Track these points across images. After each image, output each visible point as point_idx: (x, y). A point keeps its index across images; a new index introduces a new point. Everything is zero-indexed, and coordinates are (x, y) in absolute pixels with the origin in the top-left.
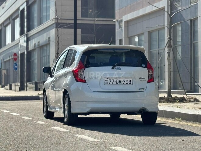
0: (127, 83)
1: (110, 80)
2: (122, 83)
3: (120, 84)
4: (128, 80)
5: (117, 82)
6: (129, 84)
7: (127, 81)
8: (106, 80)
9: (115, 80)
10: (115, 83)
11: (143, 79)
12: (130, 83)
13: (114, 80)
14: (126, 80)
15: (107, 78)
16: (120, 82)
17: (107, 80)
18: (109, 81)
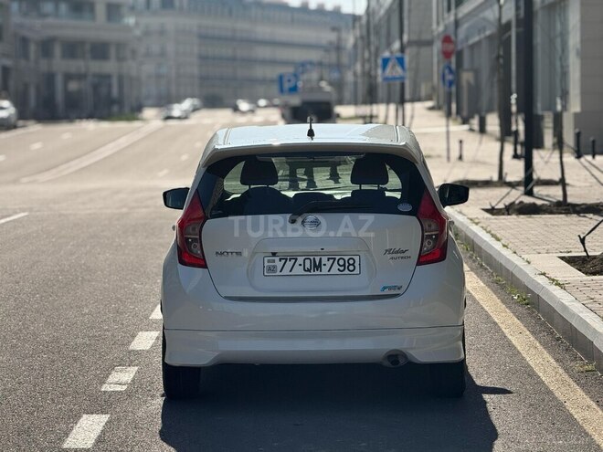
0: (342, 268)
1: (283, 261)
2: (325, 270)
3: (318, 272)
4: (346, 258)
5: (308, 266)
6: (346, 272)
7: (341, 262)
8: (269, 261)
9: (300, 260)
10: (298, 270)
11: (397, 252)
12: (351, 268)
13: (296, 259)
14: (337, 258)
15: (274, 254)
16: (318, 266)
17: (274, 261)
18: (279, 264)
